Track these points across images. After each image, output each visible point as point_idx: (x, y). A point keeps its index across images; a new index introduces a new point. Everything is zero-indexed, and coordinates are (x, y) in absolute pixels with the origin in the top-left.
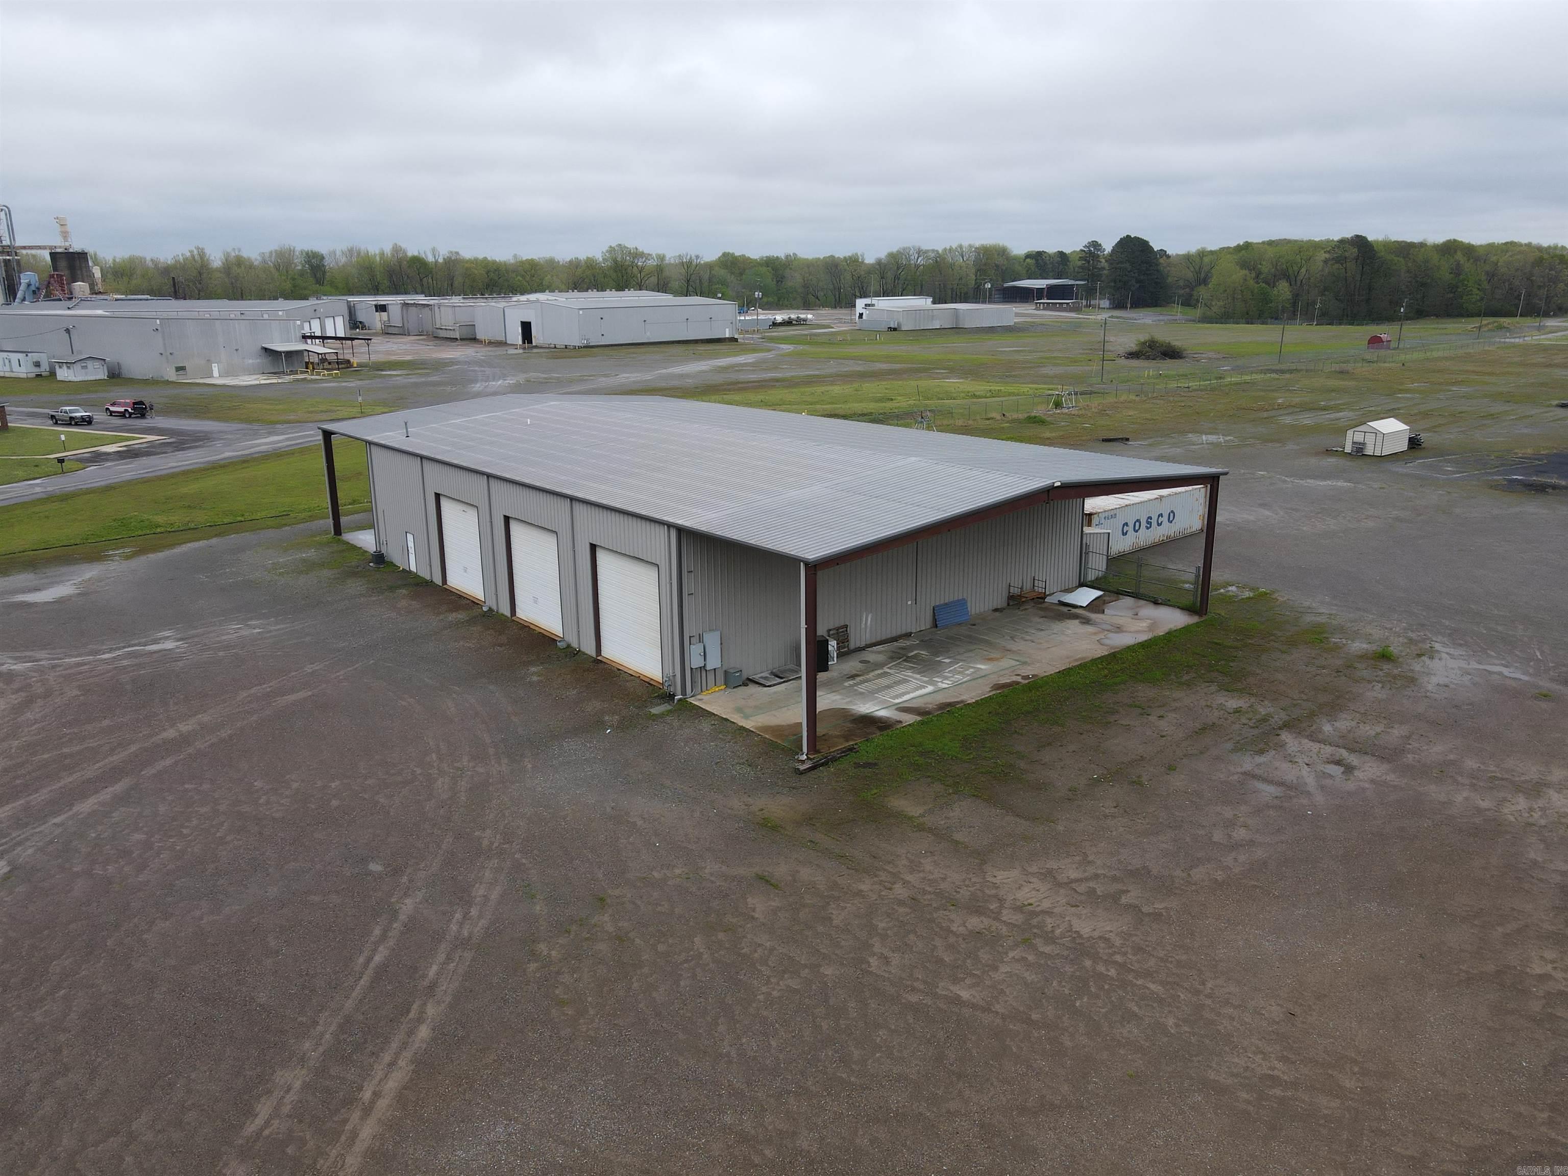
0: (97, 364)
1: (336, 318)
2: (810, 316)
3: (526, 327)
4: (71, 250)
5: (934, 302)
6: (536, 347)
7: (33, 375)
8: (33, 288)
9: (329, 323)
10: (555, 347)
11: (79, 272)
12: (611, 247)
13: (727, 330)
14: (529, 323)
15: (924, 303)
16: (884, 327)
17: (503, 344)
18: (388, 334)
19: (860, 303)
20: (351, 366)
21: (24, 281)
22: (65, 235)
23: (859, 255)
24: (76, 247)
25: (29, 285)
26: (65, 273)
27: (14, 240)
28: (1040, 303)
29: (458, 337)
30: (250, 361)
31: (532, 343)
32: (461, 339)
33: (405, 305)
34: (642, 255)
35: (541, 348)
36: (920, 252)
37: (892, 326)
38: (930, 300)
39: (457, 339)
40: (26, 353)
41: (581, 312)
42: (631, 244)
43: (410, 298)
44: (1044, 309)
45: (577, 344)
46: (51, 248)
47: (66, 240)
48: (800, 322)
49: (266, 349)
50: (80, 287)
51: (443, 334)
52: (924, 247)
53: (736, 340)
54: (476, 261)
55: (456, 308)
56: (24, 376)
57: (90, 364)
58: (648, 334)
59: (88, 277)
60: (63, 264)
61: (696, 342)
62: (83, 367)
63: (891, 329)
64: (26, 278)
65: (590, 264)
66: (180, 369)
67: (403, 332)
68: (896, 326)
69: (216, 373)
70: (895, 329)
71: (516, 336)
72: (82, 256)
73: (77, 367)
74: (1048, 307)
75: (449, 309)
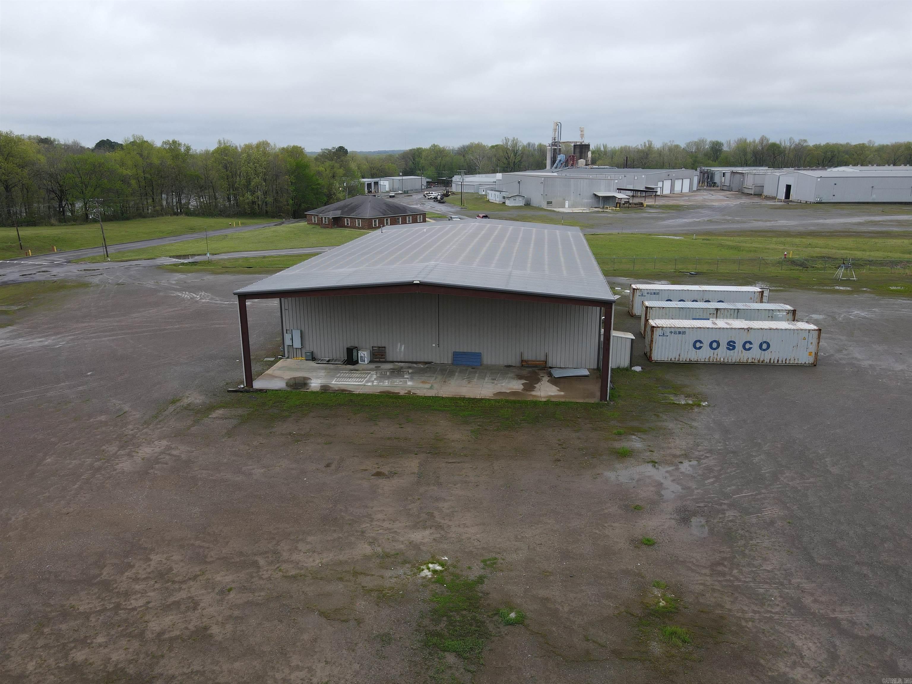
0: (521, 199)
1: (684, 180)
3: (788, 187)
4: (583, 144)
6: (791, 201)
7: (501, 202)
8: (562, 162)
9: (678, 184)
10: (801, 202)
11: (583, 154)
14: (790, 186)
17: (775, 198)
18: (723, 190)
20: (643, 206)
21: (559, 159)
22: (582, 136)
24: (586, 142)
25: (560, 161)
26: (578, 155)
27: (560, 139)
29: (753, 193)
30: (586, 201)
31: (789, 199)
32: (754, 195)
33: (733, 173)
35: (794, 202)
39: (752, 194)
41: (819, 180)
43: (735, 169)
45: (812, 200)
46: (574, 142)
47: (582, 139)
49: (595, 195)
50: (582, 162)
51: (746, 191)
55: (756, 175)
57: (517, 198)
58: (874, 196)
59: (585, 158)
60: (578, 150)
62: (514, 200)
64: (561, 157)
66: (549, 203)
67: (730, 189)
69: (567, 206)
71: (782, 195)
72: (587, 146)
73: (512, 199)
75: (752, 176)
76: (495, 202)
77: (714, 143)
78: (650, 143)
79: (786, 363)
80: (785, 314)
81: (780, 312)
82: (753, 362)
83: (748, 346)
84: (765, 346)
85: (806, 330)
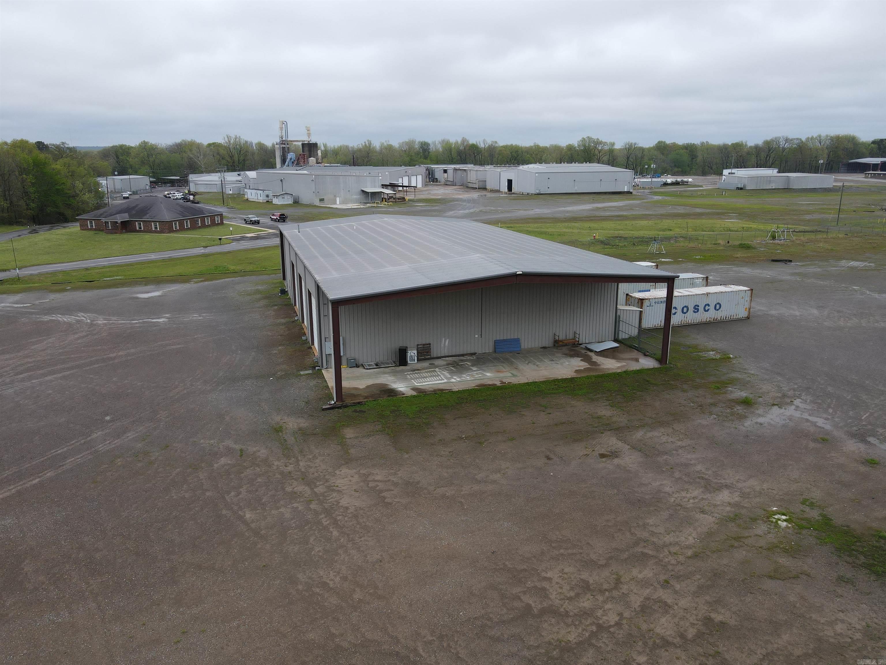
0: (289, 197)
1: (418, 176)
2: (690, 180)
3: (510, 182)
4: (311, 142)
5: (779, 172)
6: (514, 193)
7: (265, 201)
8: (292, 160)
9: (413, 179)
10: (523, 194)
11: (313, 153)
12: (583, 138)
13: (626, 187)
14: (511, 180)
15: (772, 172)
16: (734, 187)
17: (498, 191)
18: (446, 185)
19: (726, 172)
20: (405, 201)
21: (289, 157)
22: (309, 135)
23: (744, 142)
24: (313, 141)
25: (291, 159)
26: (307, 153)
27: (288, 137)
28: (868, 174)
30: (355, 197)
31: (512, 191)
32: (479, 188)
33: (455, 169)
34: (601, 143)
35: (516, 194)
36: (787, 140)
37: (739, 186)
38: (776, 171)
39: (476, 188)
40: (263, 190)
41: (537, 175)
42: (594, 137)
43: (458, 166)
44: (871, 177)
45: (534, 192)
46: (302, 141)
47: (309, 138)
48: (683, 183)
49: (363, 191)
50: (312, 160)
51: (470, 185)
52: (791, 137)
53: (631, 193)
54: (506, 147)
55: (478, 172)
56: (261, 201)
57: (286, 196)
58: (576, 188)
59: (316, 156)
60: (306, 149)
61: (605, 193)
62: (283, 198)
63: (738, 188)
64: (291, 156)
65: (570, 148)
66: (322, 200)
67: (453, 184)
68: (742, 187)
69: (338, 202)
70: (741, 189)
71: (504, 188)
72: (315, 145)
73: (280, 197)
74: (874, 176)
75: (475, 172)
76: (258, 201)
77: (422, 143)
78: (370, 144)
79: (731, 319)
80: (701, 280)
81: (697, 279)
82: (710, 321)
83: (707, 308)
84: (718, 307)
85: (743, 291)
